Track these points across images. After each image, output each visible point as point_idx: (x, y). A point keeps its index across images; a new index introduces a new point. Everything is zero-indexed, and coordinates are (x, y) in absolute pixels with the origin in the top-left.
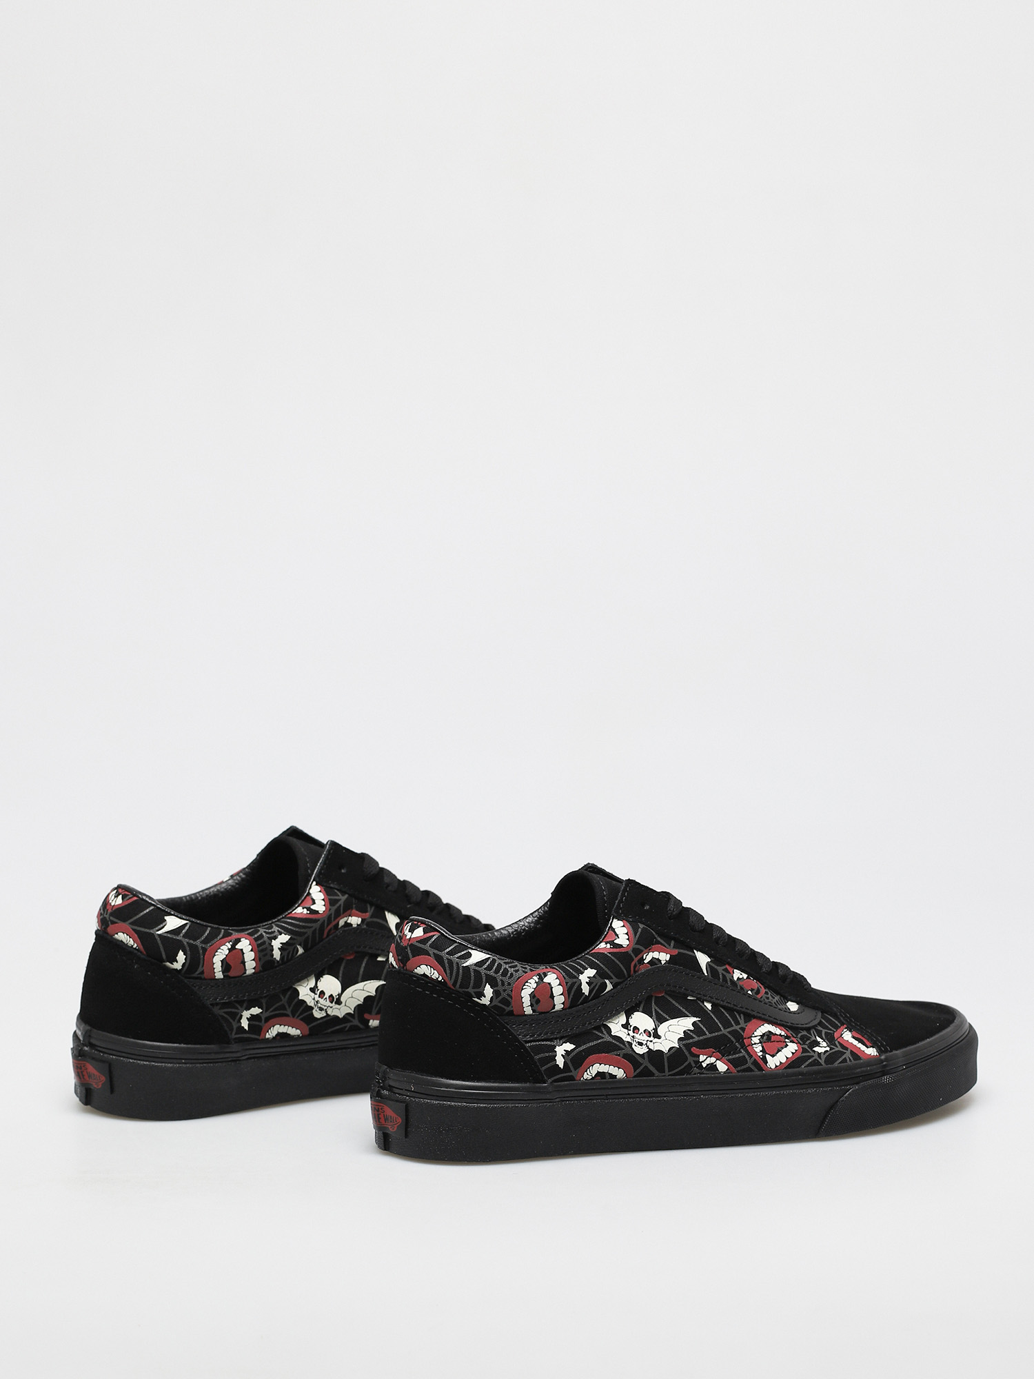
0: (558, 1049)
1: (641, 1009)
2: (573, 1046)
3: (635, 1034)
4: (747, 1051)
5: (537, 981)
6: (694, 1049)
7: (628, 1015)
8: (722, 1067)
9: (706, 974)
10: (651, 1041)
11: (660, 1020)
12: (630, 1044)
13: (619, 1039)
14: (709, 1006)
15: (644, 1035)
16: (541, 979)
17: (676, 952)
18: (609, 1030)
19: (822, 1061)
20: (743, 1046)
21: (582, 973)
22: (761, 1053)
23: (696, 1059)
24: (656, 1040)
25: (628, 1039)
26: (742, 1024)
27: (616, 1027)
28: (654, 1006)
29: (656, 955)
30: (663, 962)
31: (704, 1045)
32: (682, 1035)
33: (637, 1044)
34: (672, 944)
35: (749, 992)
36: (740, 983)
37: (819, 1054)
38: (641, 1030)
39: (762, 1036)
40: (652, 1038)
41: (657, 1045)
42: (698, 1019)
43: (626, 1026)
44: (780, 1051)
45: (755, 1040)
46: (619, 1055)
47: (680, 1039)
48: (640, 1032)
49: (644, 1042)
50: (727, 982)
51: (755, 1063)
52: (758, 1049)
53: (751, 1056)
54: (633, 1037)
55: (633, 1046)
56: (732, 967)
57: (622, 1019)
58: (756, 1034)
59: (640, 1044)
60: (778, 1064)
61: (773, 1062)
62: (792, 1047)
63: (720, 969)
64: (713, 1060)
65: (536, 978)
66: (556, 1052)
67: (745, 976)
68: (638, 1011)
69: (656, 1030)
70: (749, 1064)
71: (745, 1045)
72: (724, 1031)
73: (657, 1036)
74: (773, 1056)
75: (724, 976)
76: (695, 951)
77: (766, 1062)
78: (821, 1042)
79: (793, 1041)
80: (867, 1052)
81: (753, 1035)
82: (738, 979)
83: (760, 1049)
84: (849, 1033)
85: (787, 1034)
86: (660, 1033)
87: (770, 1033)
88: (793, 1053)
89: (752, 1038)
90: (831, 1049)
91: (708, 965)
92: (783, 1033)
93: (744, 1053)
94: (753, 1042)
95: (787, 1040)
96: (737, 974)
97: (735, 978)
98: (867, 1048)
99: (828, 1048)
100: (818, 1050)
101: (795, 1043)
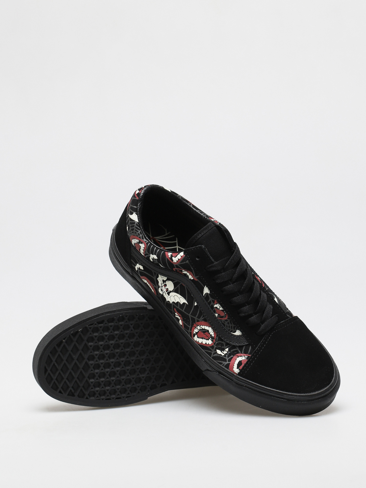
0: (138, 264)
1: (174, 282)
2: (143, 269)
3: (163, 286)
4: (191, 328)
5: (138, 242)
6: (175, 309)
7: (168, 279)
8: (181, 322)
9: (204, 295)
10: (165, 293)
11: (175, 291)
12: (159, 287)
13: (158, 282)
14: (196, 304)
15: (166, 289)
16: (139, 242)
17: (196, 280)
18: (158, 277)
19: (212, 355)
21: (153, 254)
22: (195, 333)
23: (174, 312)
24: (167, 294)
25: (160, 285)
26: (200, 320)
27: (161, 279)
28: (179, 286)
29: (188, 274)
30: (189, 278)
31: (180, 312)
32: (176, 302)
33: (161, 289)
34: (198, 277)
35: (217, 315)
36: (216, 309)
37: (216, 353)
38: (166, 287)
39: (203, 329)
40: (166, 293)
41: (166, 296)
42: (187, 303)
43: (164, 281)
44: (202, 338)
45: (199, 328)
46: (154, 286)
47: (174, 302)
48: (165, 287)
49: (163, 291)
51: (191, 333)
52: (196, 331)
53: (191, 330)
54: (162, 286)
55: (159, 288)
56: (217, 302)
57: (165, 278)
58: (201, 326)
59: (162, 290)
60: (197, 341)
61: (196, 339)
62: (210, 342)
63: (211, 299)
64: (179, 318)
65: (138, 241)
66: (137, 265)
67: (221, 309)
68: (172, 282)
69: (170, 292)
70: (189, 331)
71: (193, 326)
72: (190, 315)
73: (169, 294)
74: (198, 337)
75: (210, 302)
76: (206, 286)
77: (194, 336)
78: (226, 351)
79: (212, 341)
80: (234, 369)
81: (200, 326)
82: (216, 307)
83: (197, 331)
84: (244, 358)
85: (214, 337)
86: (171, 294)
87: (208, 331)
88: (206, 343)
89: (198, 326)
90: (223, 356)
91: (207, 294)
92: (213, 336)
93: (190, 327)
94: (197, 327)
95: (211, 338)
96: (217, 306)
97: (215, 306)
98: (237, 368)
99: (224, 355)
100: (219, 352)
101: (212, 342)
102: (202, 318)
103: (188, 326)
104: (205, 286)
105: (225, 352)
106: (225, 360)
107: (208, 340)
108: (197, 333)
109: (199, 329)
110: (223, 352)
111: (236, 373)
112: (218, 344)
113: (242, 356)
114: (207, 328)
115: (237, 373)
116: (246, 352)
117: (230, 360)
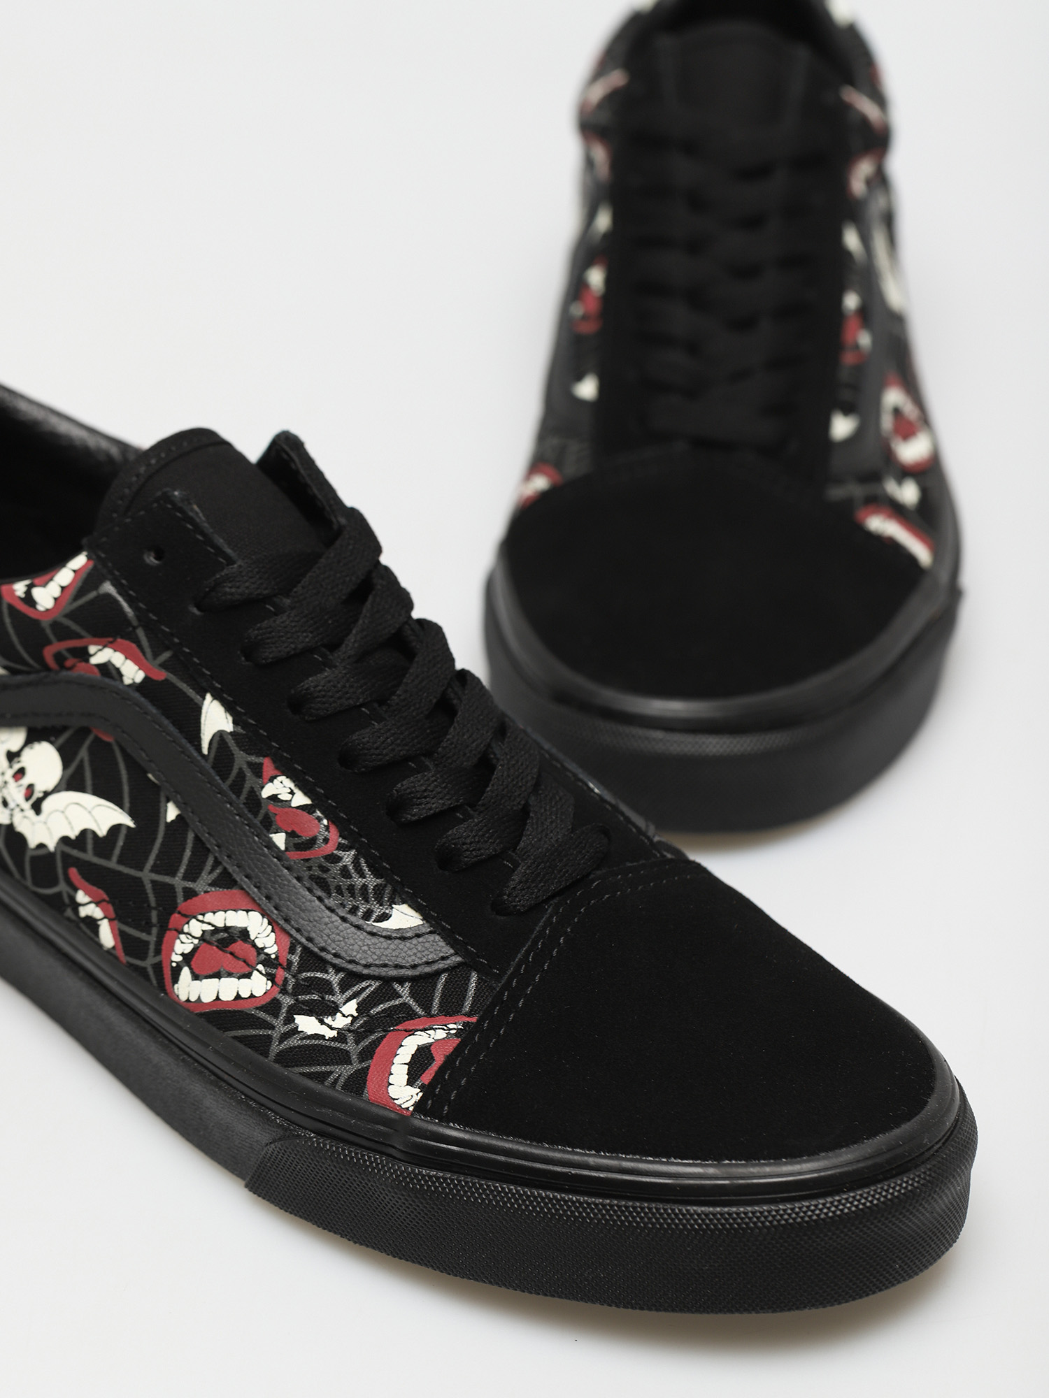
1: (61, 740)
3: (11, 780)
4: (159, 943)
6: (73, 872)
7: (31, 740)
8: (107, 936)
9: (205, 751)
10: (22, 810)
11: (72, 782)
14: (172, 813)
15: (23, 792)
17: (161, 675)
19: (275, 1048)
20: (164, 927)
22: (180, 959)
23: (71, 892)
24: (31, 813)
26: (200, 885)
28: (83, 754)
29: (117, 659)
30: (127, 681)
31: (97, 878)
32: (73, 834)
34: (166, 655)
35: (279, 839)
36: (272, 808)
37: (295, 1031)
38: (26, 781)
39: (217, 930)
40: (27, 807)
41: (25, 823)
42: (131, 824)
43: (12, 756)
44: (218, 975)
45: (195, 928)
47: (65, 840)
48: (21, 782)
49: (12, 805)
50: (238, 794)
51: (158, 968)
52: (183, 946)
53: (158, 951)
54: (6, 783)
56: (277, 768)
57: (17, 740)
58: (209, 917)
60: (193, 999)
61: (188, 988)
62: (257, 985)
63: (241, 759)
64: (98, 913)
67: (300, 799)
68: (52, 743)
69: (47, 795)
70: (148, 963)
71: (167, 928)
72: (147, 876)
73: (38, 808)
74: (196, 977)
75: (241, 776)
76: (208, 697)
77: (175, 979)
78: (344, 1016)
79: (270, 977)
80: (392, 1091)
81: (200, 917)
82: (274, 798)
83: (188, 948)
84: (441, 1034)
85: (277, 957)
86: (46, 805)
87: (244, 933)
88: (238, 997)
89: (193, 922)
90: (333, 1039)
91: (220, 736)
92: (272, 950)
93: (152, 939)
94: (186, 929)
95: (260, 967)
96: (280, 787)
97: (266, 792)
98: (410, 1082)
99: (334, 1033)
100: (307, 1024)
101: (270, 983)
102: (206, 877)
103: (144, 936)
104: (204, 698)
105: (340, 1022)
106: (344, 1058)
107: (248, 976)
108: (188, 958)
109: (199, 934)
110: (328, 1020)
111: (403, 1106)
112: (300, 989)
113: (431, 1029)
114: (236, 919)
115: (411, 1109)
116: (450, 1008)
117: (367, 1054)
